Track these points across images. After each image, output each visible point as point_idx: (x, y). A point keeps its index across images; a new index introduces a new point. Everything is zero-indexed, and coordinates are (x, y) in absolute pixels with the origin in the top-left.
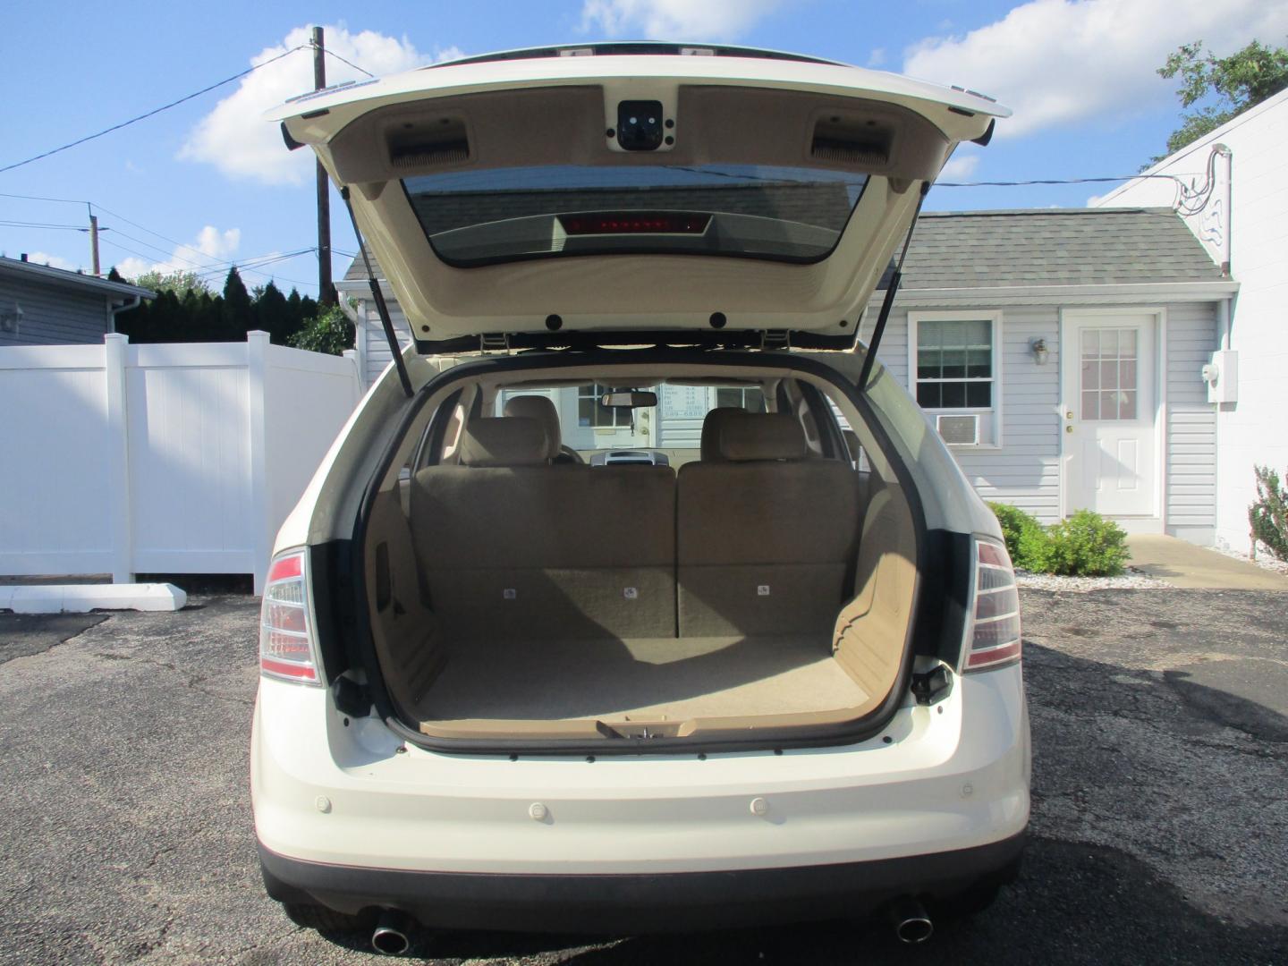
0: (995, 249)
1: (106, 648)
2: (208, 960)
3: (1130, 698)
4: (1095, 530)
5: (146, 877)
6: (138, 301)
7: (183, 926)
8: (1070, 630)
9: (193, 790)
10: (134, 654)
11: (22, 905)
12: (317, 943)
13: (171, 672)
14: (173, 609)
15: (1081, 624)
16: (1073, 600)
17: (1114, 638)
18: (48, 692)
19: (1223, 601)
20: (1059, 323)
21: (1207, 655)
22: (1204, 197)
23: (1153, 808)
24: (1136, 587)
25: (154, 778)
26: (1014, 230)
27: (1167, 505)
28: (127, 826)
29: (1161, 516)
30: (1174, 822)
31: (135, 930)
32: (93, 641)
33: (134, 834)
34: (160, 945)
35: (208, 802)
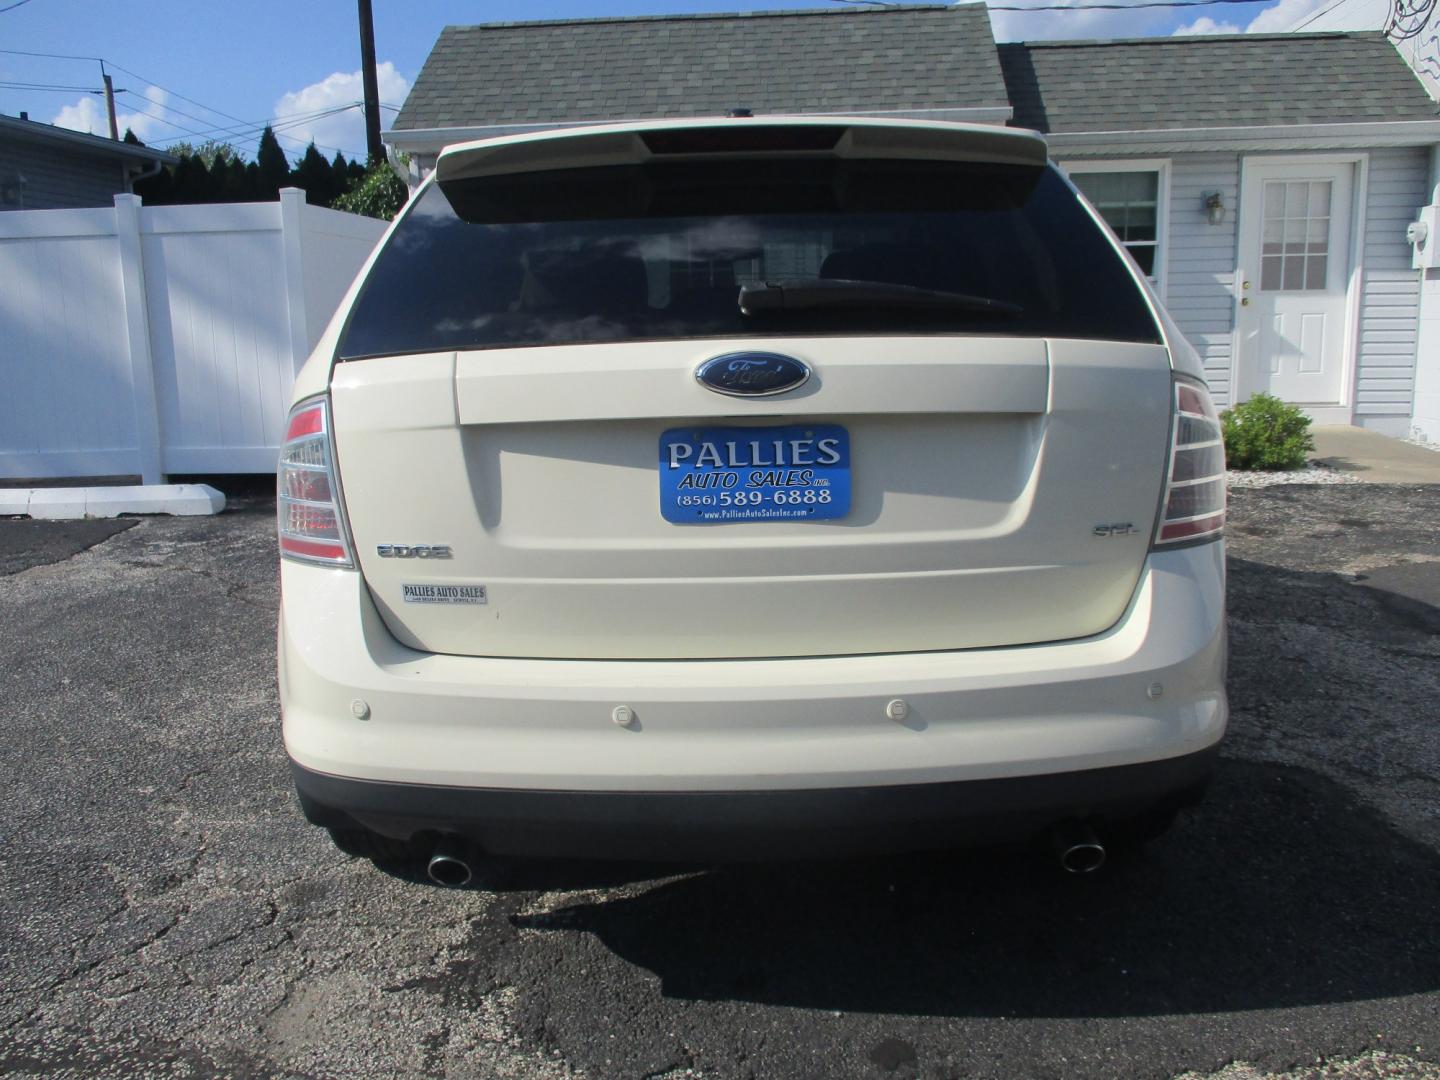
0: (1165, 84)
1: (136, 555)
2: (245, 893)
3: (1317, 603)
4: (1274, 417)
5: (175, 803)
6: (159, 167)
7: (218, 856)
8: (1243, 529)
9: (231, 706)
10: (167, 562)
11: (34, 833)
12: (371, 874)
13: (207, 580)
14: (210, 511)
15: (1257, 522)
16: (1249, 497)
17: (1297, 538)
18: (68, 603)
19: (1423, 497)
20: (1239, 173)
21: (1407, 557)
22: (1421, 17)
23: (1351, 725)
24: (1320, 481)
25: (186, 694)
26: (1189, 60)
27: (1356, 391)
28: (155, 748)
29: (1348, 403)
30: (1376, 739)
31: (163, 861)
32: (120, 547)
33: (162, 755)
34: (190, 876)
35: (247, 720)
